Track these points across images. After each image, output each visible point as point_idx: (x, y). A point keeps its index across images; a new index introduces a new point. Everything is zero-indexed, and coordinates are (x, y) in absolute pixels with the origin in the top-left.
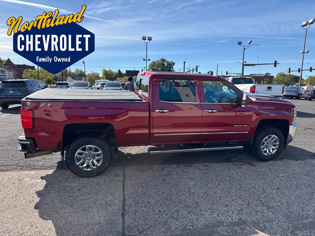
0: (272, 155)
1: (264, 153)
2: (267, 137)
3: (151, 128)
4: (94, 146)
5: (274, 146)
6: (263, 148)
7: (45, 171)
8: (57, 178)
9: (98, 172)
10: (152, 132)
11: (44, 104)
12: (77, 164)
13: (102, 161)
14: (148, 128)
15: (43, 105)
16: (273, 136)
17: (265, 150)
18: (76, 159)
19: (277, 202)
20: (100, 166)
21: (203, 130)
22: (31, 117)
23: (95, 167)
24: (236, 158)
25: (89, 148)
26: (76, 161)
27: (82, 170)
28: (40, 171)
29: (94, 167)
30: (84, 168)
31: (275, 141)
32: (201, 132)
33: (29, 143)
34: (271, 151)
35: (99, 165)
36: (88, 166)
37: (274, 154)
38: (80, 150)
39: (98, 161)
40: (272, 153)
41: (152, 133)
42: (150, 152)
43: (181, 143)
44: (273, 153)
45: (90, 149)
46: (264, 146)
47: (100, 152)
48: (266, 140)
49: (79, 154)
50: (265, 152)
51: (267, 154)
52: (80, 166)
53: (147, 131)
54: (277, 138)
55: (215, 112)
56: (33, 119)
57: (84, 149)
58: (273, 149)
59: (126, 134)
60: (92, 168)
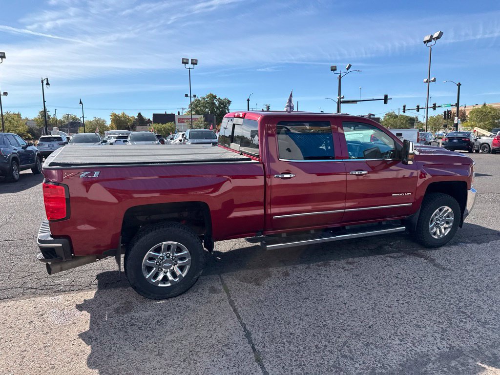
0: (445, 237)
1: (433, 236)
2: (437, 210)
3: (268, 206)
4: (176, 243)
5: (447, 223)
6: (432, 228)
7: (82, 294)
8: (109, 305)
10: (269, 212)
11: (86, 173)
12: (147, 277)
13: (188, 267)
14: (263, 207)
15: (85, 176)
16: (445, 208)
17: (435, 230)
18: (144, 268)
19: (488, 312)
20: (185, 276)
21: (348, 204)
22: (64, 197)
23: (178, 279)
24: (391, 246)
25: (167, 247)
26: (144, 273)
27: (155, 286)
28: (71, 295)
29: (176, 280)
30: (158, 282)
31: (448, 216)
32: (345, 208)
33: (60, 245)
34: (443, 230)
35: (183, 275)
36: (165, 279)
38: (151, 253)
39: (182, 268)
41: (269, 215)
42: (267, 246)
43: (312, 229)
44: (445, 235)
45: (169, 248)
46: (433, 224)
47: (186, 252)
48: (436, 215)
49: (150, 258)
50: (435, 234)
51: (438, 236)
52: (152, 280)
53: (261, 212)
54: (451, 210)
55: (365, 174)
57: (158, 250)
58: (445, 228)
59: (228, 218)
60: (171, 282)
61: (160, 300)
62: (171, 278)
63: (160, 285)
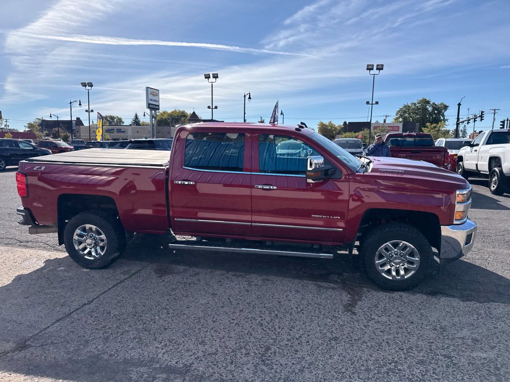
0: (403, 281)
1: (384, 275)
2: (388, 243)
3: (171, 209)
4: (95, 227)
5: (409, 263)
6: (383, 265)
9: (103, 264)
10: (171, 214)
11: (38, 167)
12: (77, 249)
13: (105, 248)
14: (165, 209)
15: (37, 169)
16: (402, 244)
17: (388, 267)
18: (75, 241)
20: (104, 255)
21: (256, 218)
22: (25, 183)
25: (89, 228)
26: (75, 245)
27: (83, 257)
29: (97, 256)
30: (85, 255)
31: (410, 255)
32: (252, 222)
33: (24, 214)
34: (402, 272)
35: (102, 254)
36: (90, 254)
37: (407, 279)
38: (79, 231)
39: (102, 248)
40: (403, 276)
41: (171, 216)
42: (170, 245)
43: (227, 238)
44: (406, 277)
45: (91, 230)
46: (384, 260)
47: (103, 236)
48: (386, 249)
49: (80, 236)
50: (389, 272)
51: (393, 276)
52: (81, 252)
54: (413, 247)
55: (275, 190)
56: (27, 186)
57: (84, 230)
58: (406, 270)
59: (134, 214)
60: (94, 256)
61: (87, 268)
62: (93, 254)
63: (86, 257)
